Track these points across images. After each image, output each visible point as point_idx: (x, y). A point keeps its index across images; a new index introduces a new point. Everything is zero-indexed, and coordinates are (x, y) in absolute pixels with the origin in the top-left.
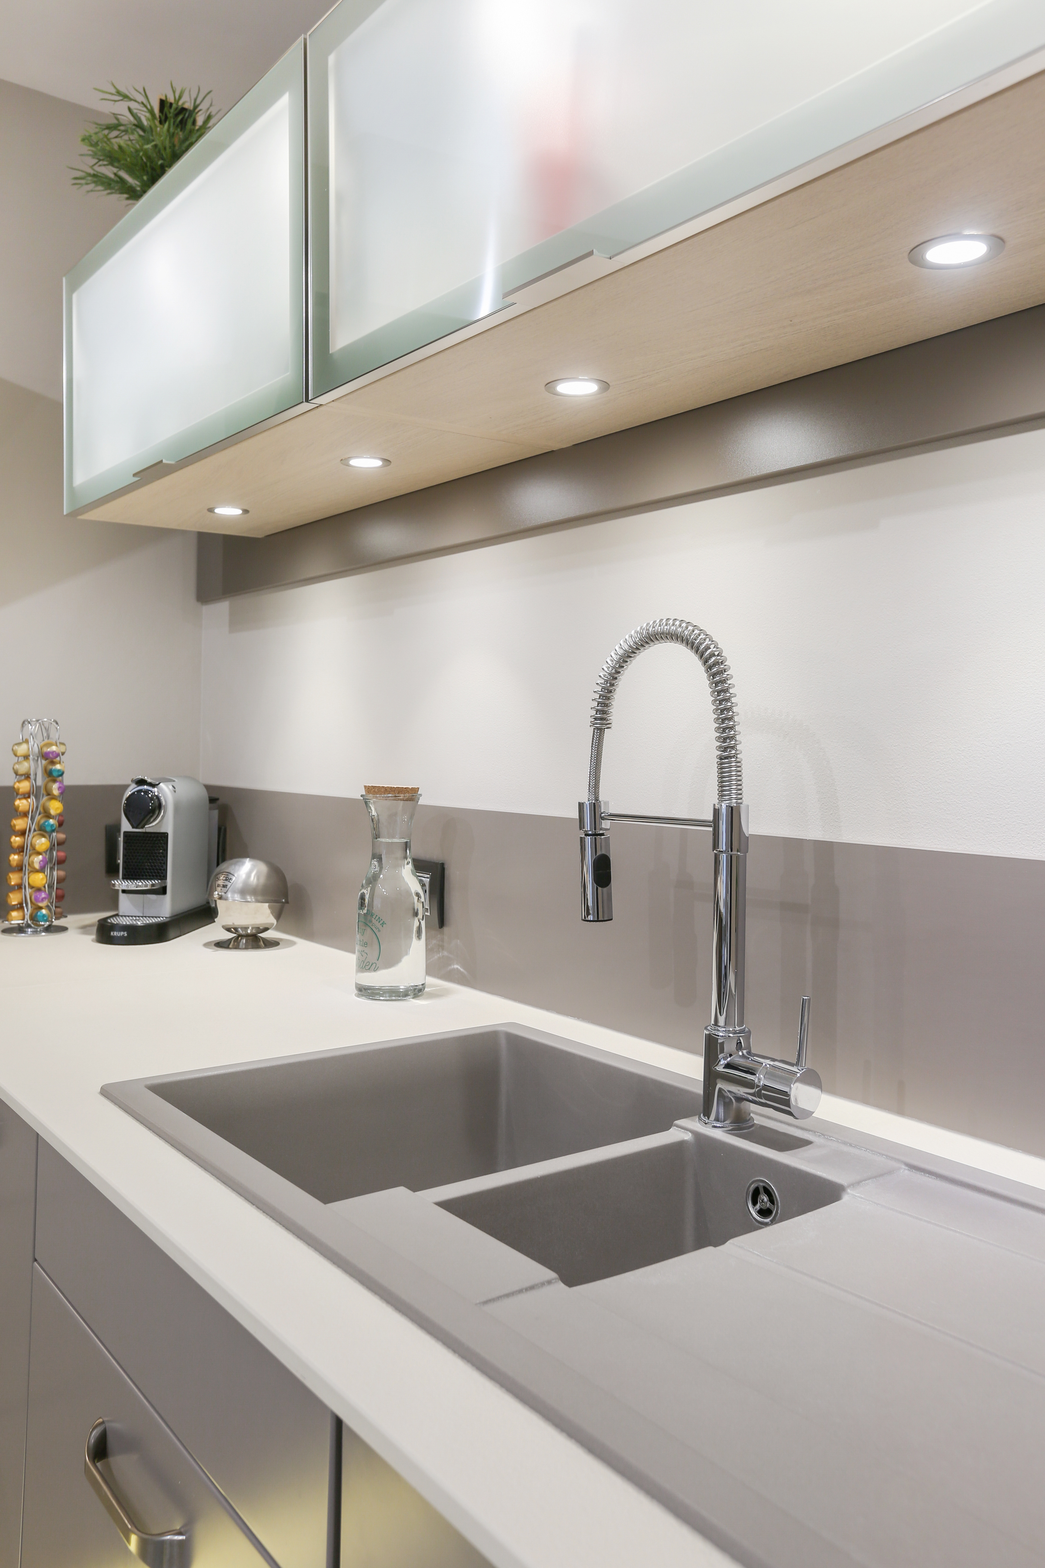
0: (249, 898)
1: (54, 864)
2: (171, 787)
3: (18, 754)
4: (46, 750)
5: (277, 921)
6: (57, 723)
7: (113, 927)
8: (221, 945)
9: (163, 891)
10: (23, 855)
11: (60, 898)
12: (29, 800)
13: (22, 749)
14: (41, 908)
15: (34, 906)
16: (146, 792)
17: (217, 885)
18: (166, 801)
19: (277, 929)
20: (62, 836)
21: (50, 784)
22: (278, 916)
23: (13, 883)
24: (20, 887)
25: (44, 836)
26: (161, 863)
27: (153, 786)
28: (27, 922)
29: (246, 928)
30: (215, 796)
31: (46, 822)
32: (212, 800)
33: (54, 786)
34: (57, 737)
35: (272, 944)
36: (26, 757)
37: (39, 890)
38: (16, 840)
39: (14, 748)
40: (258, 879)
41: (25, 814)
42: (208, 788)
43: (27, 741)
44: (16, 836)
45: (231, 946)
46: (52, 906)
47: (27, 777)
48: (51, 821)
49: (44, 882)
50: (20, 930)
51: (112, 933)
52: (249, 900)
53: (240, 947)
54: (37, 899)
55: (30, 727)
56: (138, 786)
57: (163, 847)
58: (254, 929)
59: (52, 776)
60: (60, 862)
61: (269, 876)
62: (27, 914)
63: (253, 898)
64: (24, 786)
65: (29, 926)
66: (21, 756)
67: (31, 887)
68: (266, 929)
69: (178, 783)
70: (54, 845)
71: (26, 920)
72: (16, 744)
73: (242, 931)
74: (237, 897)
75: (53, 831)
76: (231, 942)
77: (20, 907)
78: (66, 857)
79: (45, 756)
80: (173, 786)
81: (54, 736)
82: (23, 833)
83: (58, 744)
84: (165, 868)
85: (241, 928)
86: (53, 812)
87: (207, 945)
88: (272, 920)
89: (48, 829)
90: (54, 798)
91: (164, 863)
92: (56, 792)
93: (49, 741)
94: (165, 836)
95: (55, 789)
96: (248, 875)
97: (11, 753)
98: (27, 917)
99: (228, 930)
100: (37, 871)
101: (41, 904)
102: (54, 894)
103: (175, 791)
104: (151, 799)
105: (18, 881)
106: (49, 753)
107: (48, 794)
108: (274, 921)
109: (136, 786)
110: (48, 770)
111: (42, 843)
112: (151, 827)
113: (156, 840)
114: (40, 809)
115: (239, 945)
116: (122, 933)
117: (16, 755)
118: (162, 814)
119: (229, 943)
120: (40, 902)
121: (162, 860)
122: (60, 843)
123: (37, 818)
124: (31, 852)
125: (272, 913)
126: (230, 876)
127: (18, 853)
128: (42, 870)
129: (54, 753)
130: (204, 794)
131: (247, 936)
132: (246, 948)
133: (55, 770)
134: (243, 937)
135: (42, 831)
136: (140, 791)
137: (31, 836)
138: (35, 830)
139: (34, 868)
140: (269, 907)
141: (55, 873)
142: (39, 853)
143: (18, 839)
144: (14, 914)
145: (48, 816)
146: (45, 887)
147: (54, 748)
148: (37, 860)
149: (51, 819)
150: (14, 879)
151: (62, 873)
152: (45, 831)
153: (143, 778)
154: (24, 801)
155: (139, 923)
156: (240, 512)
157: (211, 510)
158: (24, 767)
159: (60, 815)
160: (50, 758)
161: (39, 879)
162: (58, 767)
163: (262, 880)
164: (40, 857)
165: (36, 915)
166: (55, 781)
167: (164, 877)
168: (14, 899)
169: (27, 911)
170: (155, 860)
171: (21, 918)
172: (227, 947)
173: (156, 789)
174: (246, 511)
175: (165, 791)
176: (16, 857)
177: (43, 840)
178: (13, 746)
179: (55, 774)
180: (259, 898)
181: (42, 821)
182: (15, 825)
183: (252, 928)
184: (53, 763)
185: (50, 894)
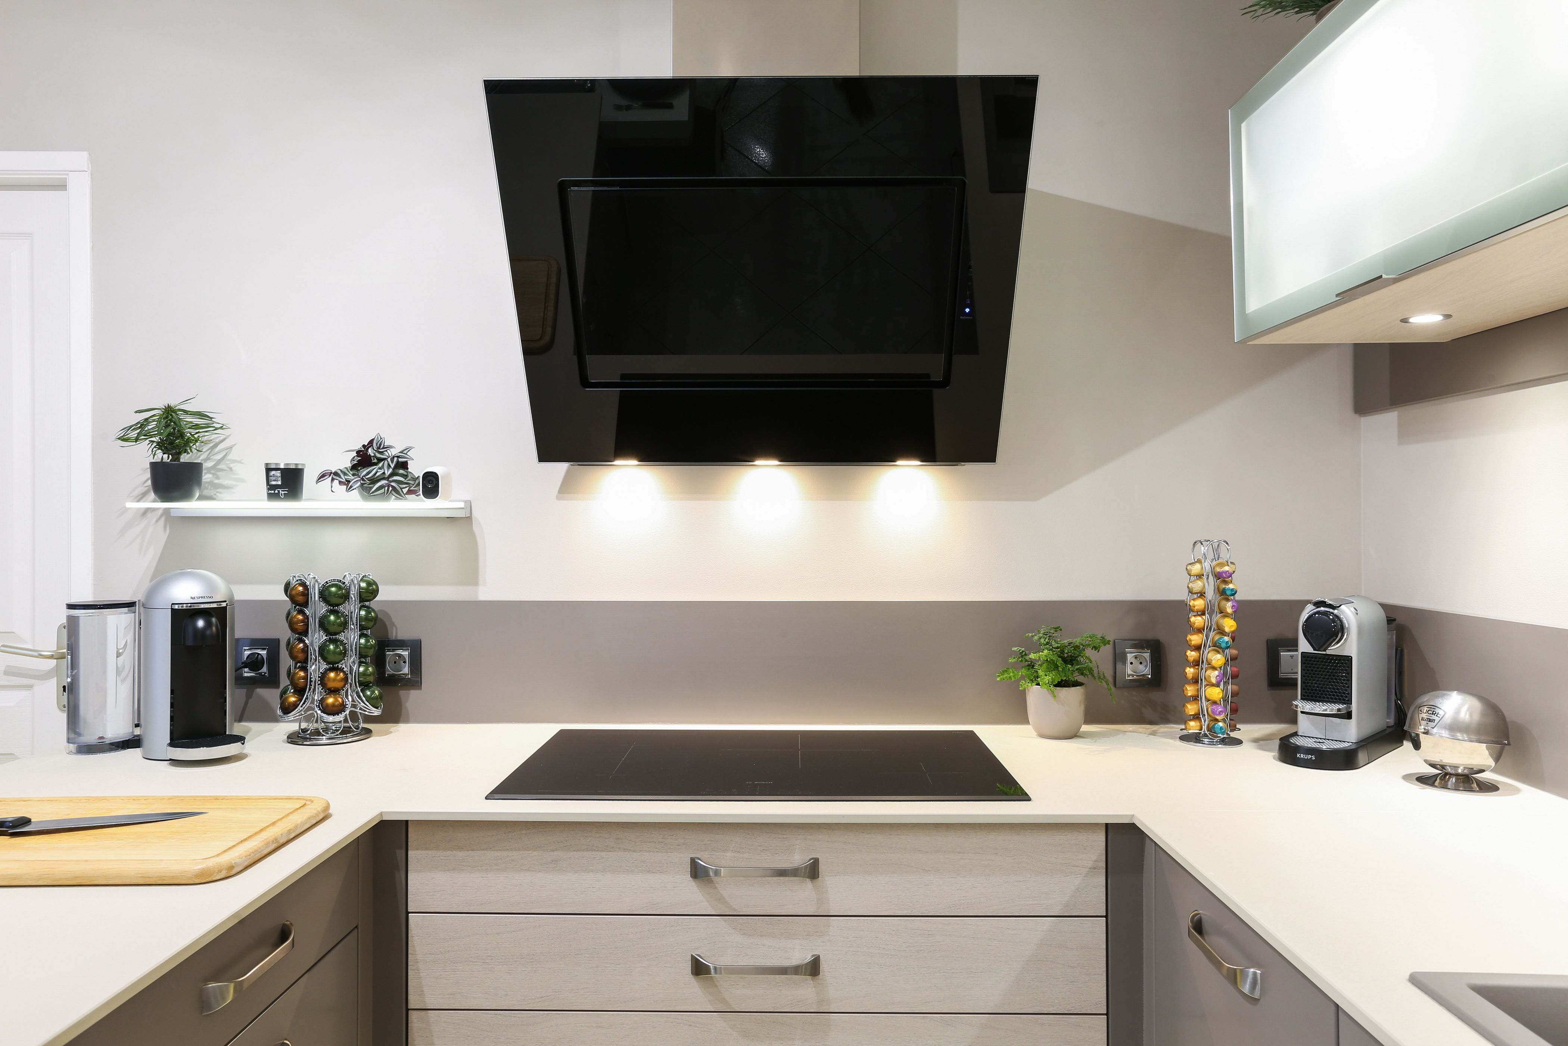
0: (1459, 736)
1: (1229, 679)
2: (1353, 609)
3: (1193, 573)
4: (1218, 570)
5: (1495, 764)
6: (1227, 544)
7: (1298, 749)
8: (1423, 780)
9: (1348, 716)
10: (1198, 669)
11: (1234, 711)
12: (1204, 617)
13: (1196, 569)
14: (1217, 720)
15: (1210, 718)
16: (1326, 613)
17: (1420, 719)
18: (1349, 624)
19: (1494, 770)
20: (1234, 652)
21: (1223, 603)
22: (1497, 759)
23: (1189, 695)
24: (1196, 698)
25: (1219, 652)
26: (1344, 687)
27: (1334, 608)
28: (1204, 731)
29: (1456, 767)
30: (1393, 616)
31: (1220, 638)
32: (1390, 621)
33: (1227, 605)
34: (1228, 557)
35: (1489, 788)
36: (1200, 576)
37: (1215, 703)
38: (1192, 655)
39: (1188, 568)
40: (1471, 716)
41: (1200, 631)
42: (1384, 606)
43: (1199, 561)
44: (1191, 651)
45: (1437, 783)
46: (1227, 719)
47: (1202, 595)
48: (1226, 639)
49: (1221, 696)
50: (1196, 738)
51: (1298, 755)
52: (1460, 738)
53: (1449, 787)
54: (1213, 712)
55: (1203, 548)
56: (1317, 608)
57: (1346, 670)
58: (1467, 770)
59: (1224, 594)
60: (1234, 676)
61: (1483, 714)
62: (1204, 725)
63: (1465, 736)
64: (1199, 604)
65: (1205, 735)
66: (1194, 576)
67: (1208, 700)
68: (1482, 771)
69: (1358, 603)
70: (1228, 660)
71: (1203, 730)
72: (1190, 564)
73: (1451, 769)
74: (1445, 733)
75: (1227, 648)
76: (1436, 780)
77: (1196, 717)
78: (1239, 672)
79: (1218, 576)
80: (1355, 608)
81: (1225, 556)
82: (1198, 648)
83: (1229, 564)
84: (1350, 692)
85: (1450, 766)
86: (1227, 630)
87: (1406, 777)
88: (1491, 762)
89: (1223, 645)
90: (1226, 615)
91: (1348, 687)
92: (1229, 610)
93: (1220, 561)
94: (1349, 659)
95: (1229, 607)
96: (1458, 712)
97: (1186, 572)
98: (1205, 728)
99: (1433, 766)
100: (1213, 685)
101: (1218, 717)
102: (1229, 707)
103: (1357, 614)
104: (1333, 621)
105: (1195, 693)
106: (1223, 572)
107: (1221, 612)
108: (1493, 764)
109: (1314, 607)
110: (1221, 589)
111: (1217, 659)
112: (1334, 649)
113: (1338, 663)
114: (1214, 626)
115: (1447, 785)
116: (1310, 756)
117: (1190, 575)
118: (1345, 637)
119: (1434, 779)
120: (1217, 715)
121: (1346, 684)
122: (1233, 659)
123: (1212, 634)
124: (1206, 666)
125: (1491, 755)
126: (1437, 711)
127: (1194, 666)
128: (1217, 685)
129: (1228, 573)
130: (1381, 614)
131: (1457, 775)
132: (1456, 789)
133: (1228, 589)
134: (1452, 776)
135: (1218, 647)
136: (1318, 613)
137: (1207, 651)
138: (1209, 647)
139: (1210, 682)
140: (1488, 748)
141: (1229, 687)
142: (1214, 668)
143: (1193, 653)
144: (1192, 723)
145: (1222, 632)
146: (1220, 701)
147: (1226, 568)
148: (1213, 675)
149: (1226, 636)
150: (1190, 690)
151: (1235, 688)
152: (1221, 648)
153: (1323, 600)
154: (1199, 618)
155: (1324, 747)
156: (1440, 318)
157: (1405, 321)
158: (1198, 586)
159: (1233, 632)
160: (1222, 578)
161: (1215, 693)
162: (1231, 586)
163: (1476, 717)
164: (1216, 673)
165: (1213, 727)
166: (1228, 600)
167: (1349, 702)
168: (1191, 709)
169: (1205, 722)
170: (1338, 683)
171: (1199, 728)
172: (1432, 785)
173: (1336, 612)
174: (1448, 316)
175: (1347, 613)
176: (1192, 670)
177: (1219, 656)
178: (1187, 566)
179: (1228, 593)
180: (1473, 737)
181: (1217, 638)
182: (1191, 640)
183: (1465, 768)
184: (1225, 582)
185: (1225, 707)
